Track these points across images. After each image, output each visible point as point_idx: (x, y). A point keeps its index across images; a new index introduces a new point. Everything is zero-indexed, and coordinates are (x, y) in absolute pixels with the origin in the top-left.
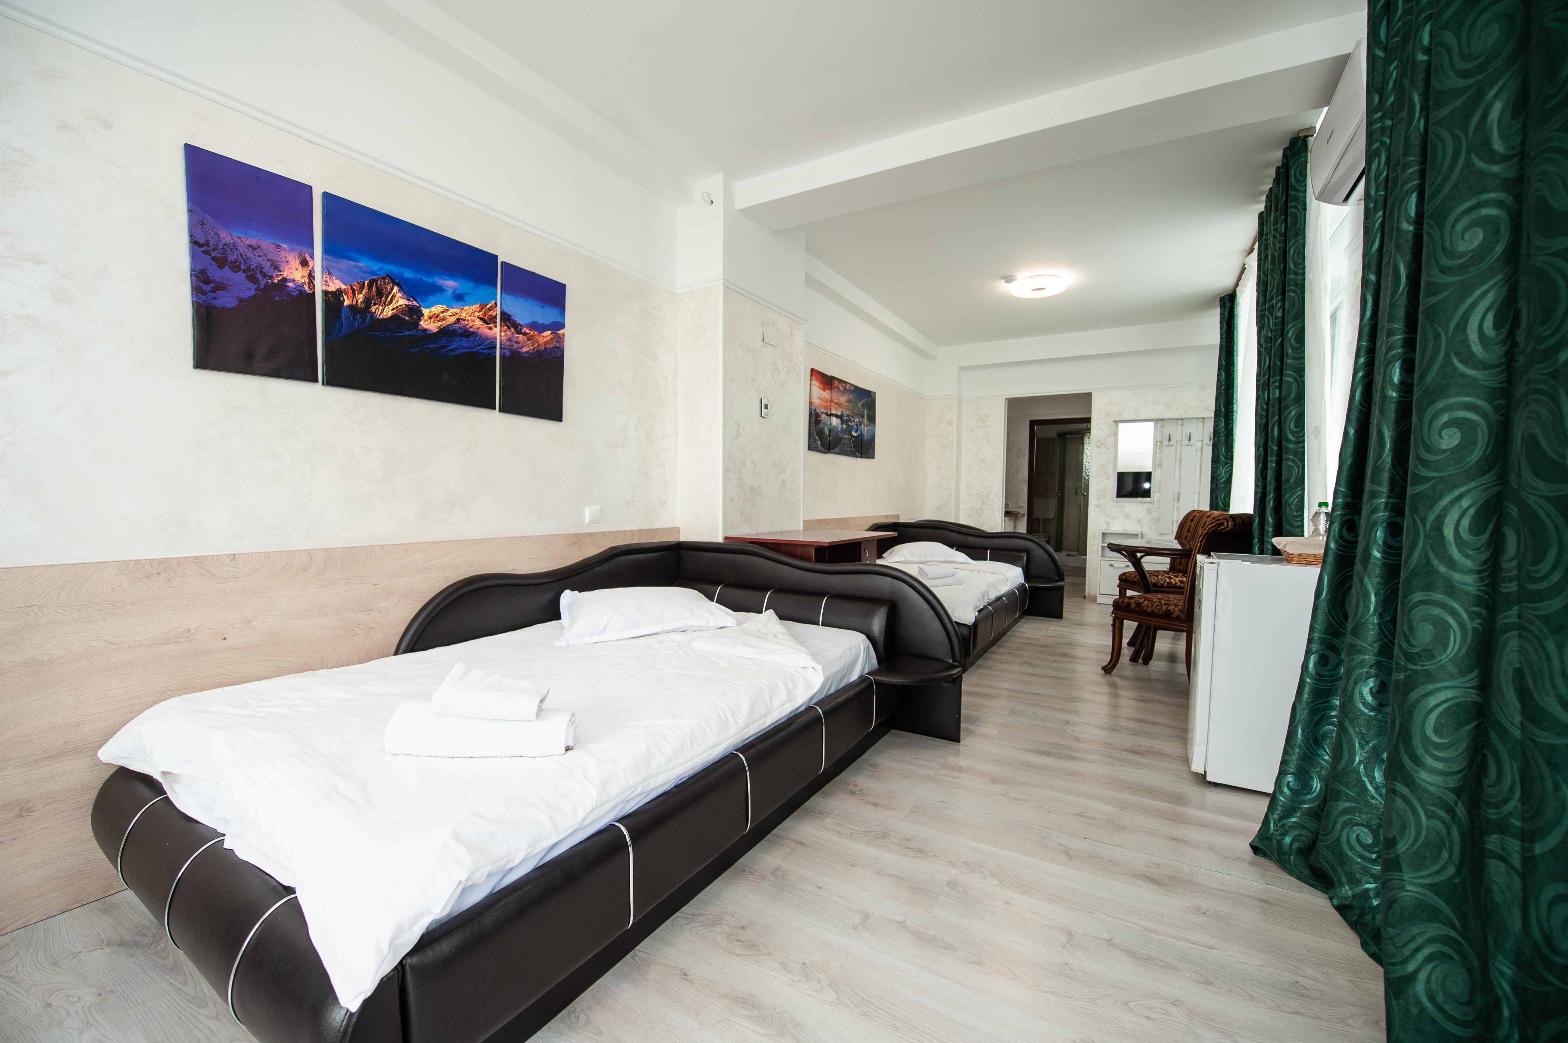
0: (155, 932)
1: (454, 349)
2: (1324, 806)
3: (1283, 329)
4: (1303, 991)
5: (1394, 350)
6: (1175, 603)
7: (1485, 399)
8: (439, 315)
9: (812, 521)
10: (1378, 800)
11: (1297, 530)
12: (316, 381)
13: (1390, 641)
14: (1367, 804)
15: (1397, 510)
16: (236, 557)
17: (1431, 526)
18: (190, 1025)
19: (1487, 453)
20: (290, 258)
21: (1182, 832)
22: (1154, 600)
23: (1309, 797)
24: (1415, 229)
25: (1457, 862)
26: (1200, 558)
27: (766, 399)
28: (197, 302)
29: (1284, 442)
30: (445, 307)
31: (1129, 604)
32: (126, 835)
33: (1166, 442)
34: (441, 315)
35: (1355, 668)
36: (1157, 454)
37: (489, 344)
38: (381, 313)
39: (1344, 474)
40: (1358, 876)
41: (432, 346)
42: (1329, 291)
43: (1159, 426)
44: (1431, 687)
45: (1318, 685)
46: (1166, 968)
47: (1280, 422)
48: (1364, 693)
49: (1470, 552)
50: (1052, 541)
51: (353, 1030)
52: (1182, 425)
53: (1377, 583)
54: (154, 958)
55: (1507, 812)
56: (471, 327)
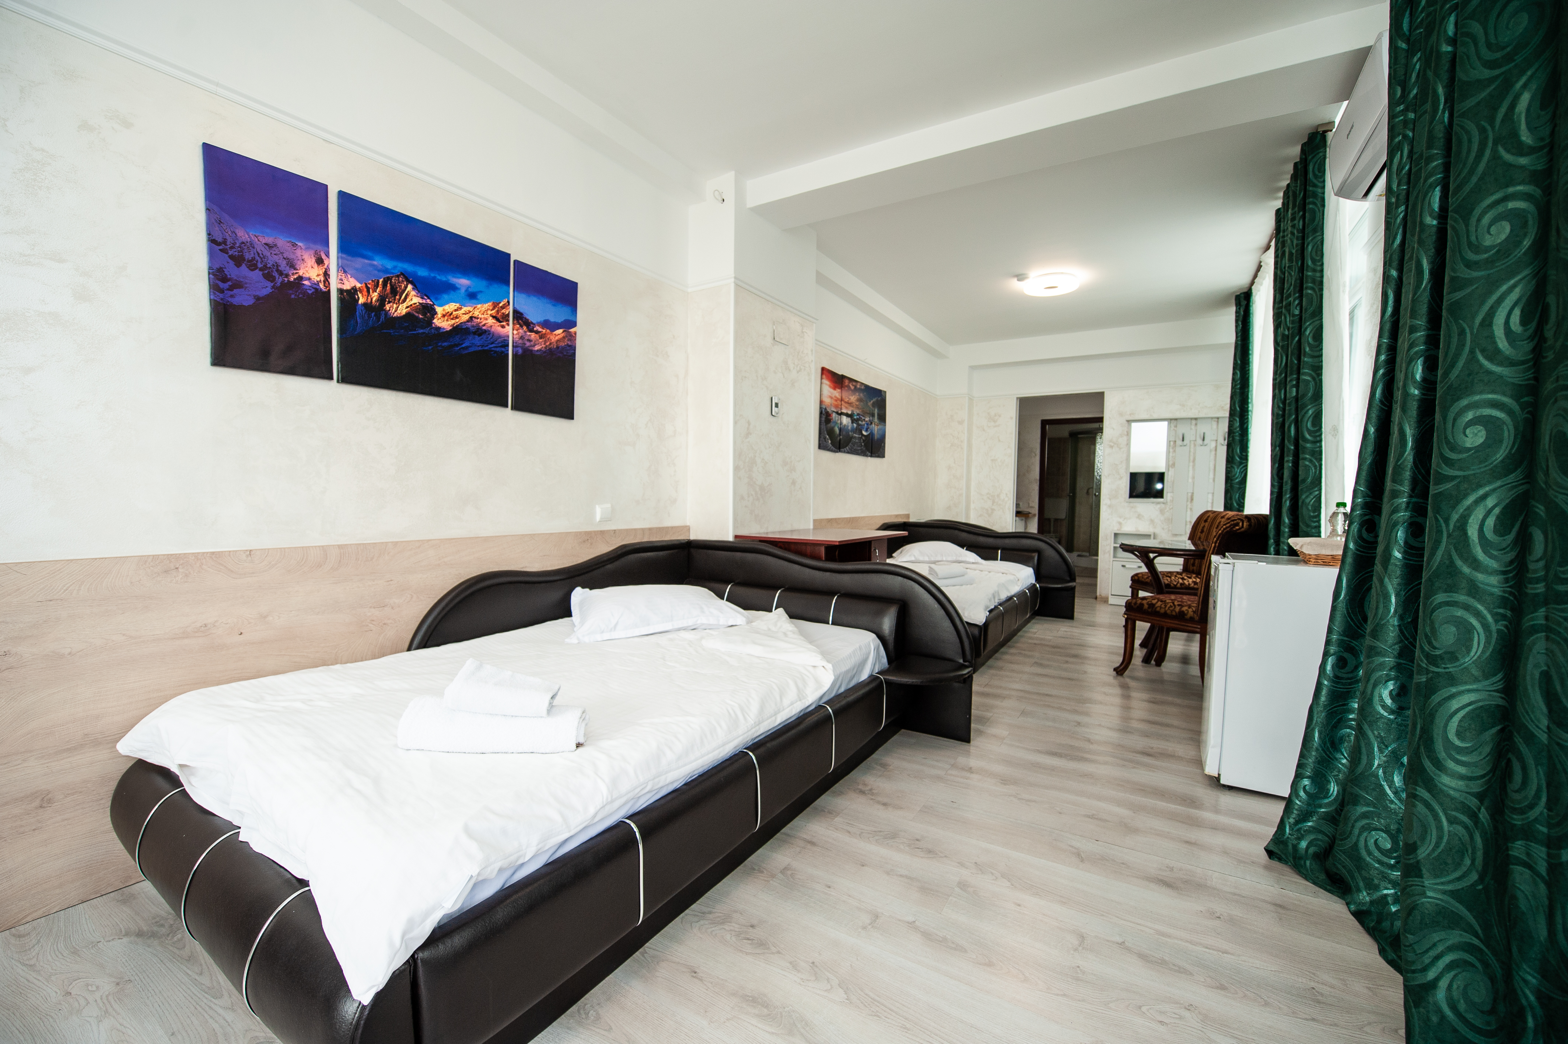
0: (172, 922)
1: (467, 348)
2: (1342, 810)
3: (1300, 327)
4: (1320, 998)
5: (1416, 347)
6: (1189, 604)
7: (1512, 397)
8: (452, 313)
9: (822, 520)
10: (1397, 806)
11: (1313, 531)
12: (331, 378)
13: (1410, 643)
14: (1386, 808)
15: (1419, 509)
16: (252, 553)
17: (1455, 526)
18: (206, 1015)
19: (1513, 451)
20: (306, 256)
21: (1194, 835)
22: (1168, 601)
23: (1326, 801)
24: (1439, 223)
25: (1480, 868)
26: (1215, 558)
27: (776, 398)
28: (215, 300)
29: (1301, 442)
30: (458, 305)
31: (1142, 605)
32: (144, 826)
33: (1179, 442)
34: (454, 313)
35: (1373, 671)
36: (1171, 454)
37: (502, 342)
38: (396, 311)
39: (1364, 473)
40: (1376, 881)
41: (445, 344)
42: (1347, 289)
43: (1172, 425)
44: (1454, 690)
45: (1336, 687)
46: (1180, 972)
47: (1297, 422)
48: (1383, 696)
49: (1495, 553)
50: (1064, 541)
51: (365, 1023)
52: (1196, 424)
53: (1398, 584)
54: (171, 948)
55: (1533, 818)
56: (484, 325)
